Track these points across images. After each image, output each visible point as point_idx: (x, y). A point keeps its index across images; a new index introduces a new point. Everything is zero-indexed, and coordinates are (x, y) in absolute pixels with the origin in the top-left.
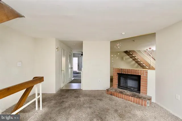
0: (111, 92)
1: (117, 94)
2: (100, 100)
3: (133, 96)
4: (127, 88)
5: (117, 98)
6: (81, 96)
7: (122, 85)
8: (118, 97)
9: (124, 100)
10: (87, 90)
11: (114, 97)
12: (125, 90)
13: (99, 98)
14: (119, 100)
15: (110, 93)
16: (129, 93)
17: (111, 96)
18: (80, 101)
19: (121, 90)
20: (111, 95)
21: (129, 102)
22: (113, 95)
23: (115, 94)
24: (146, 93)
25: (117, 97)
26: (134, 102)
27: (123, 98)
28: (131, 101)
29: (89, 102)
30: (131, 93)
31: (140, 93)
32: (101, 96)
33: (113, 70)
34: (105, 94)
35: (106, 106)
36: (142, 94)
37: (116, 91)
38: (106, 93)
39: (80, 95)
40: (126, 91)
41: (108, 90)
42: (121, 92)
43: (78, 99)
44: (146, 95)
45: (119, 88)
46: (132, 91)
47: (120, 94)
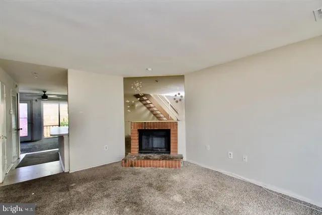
0: (132, 162)
1: (141, 163)
2: (119, 179)
3: (164, 159)
4: (153, 150)
5: (143, 169)
6: (73, 185)
7: (144, 147)
8: (144, 167)
9: (153, 168)
10: (81, 171)
11: (136, 168)
12: (150, 154)
13: (114, 177)
14: (147, 170)
15: (129, 164)
16: (156, 156)
17: (131, 168)
18: (78, 193)
19: (145, 155)
20: (132, 166)
21: (159, 168)
22: (135, 166)
23: (138, 163)
24: (177, 152)
25: (141, 166)
26: (166, 167)
27: (150, 166)
28: (163, 167)
29: (98, 189)
30: (160, 156)
31: (169, 153)
32: (115, 173)
33: (131, 125)
34: (121, 168)
35: (133, 185)
36: (172, 154)
37: (138, 158)
38: (122, 166)
39: (72, 183)
40: (152, 155)
41: (125, 160)
42: (147, 158)
43: (72, 192)
44: (177, 154)
45: (141, 153)
46: (159, 153)
47: (146, 161)
